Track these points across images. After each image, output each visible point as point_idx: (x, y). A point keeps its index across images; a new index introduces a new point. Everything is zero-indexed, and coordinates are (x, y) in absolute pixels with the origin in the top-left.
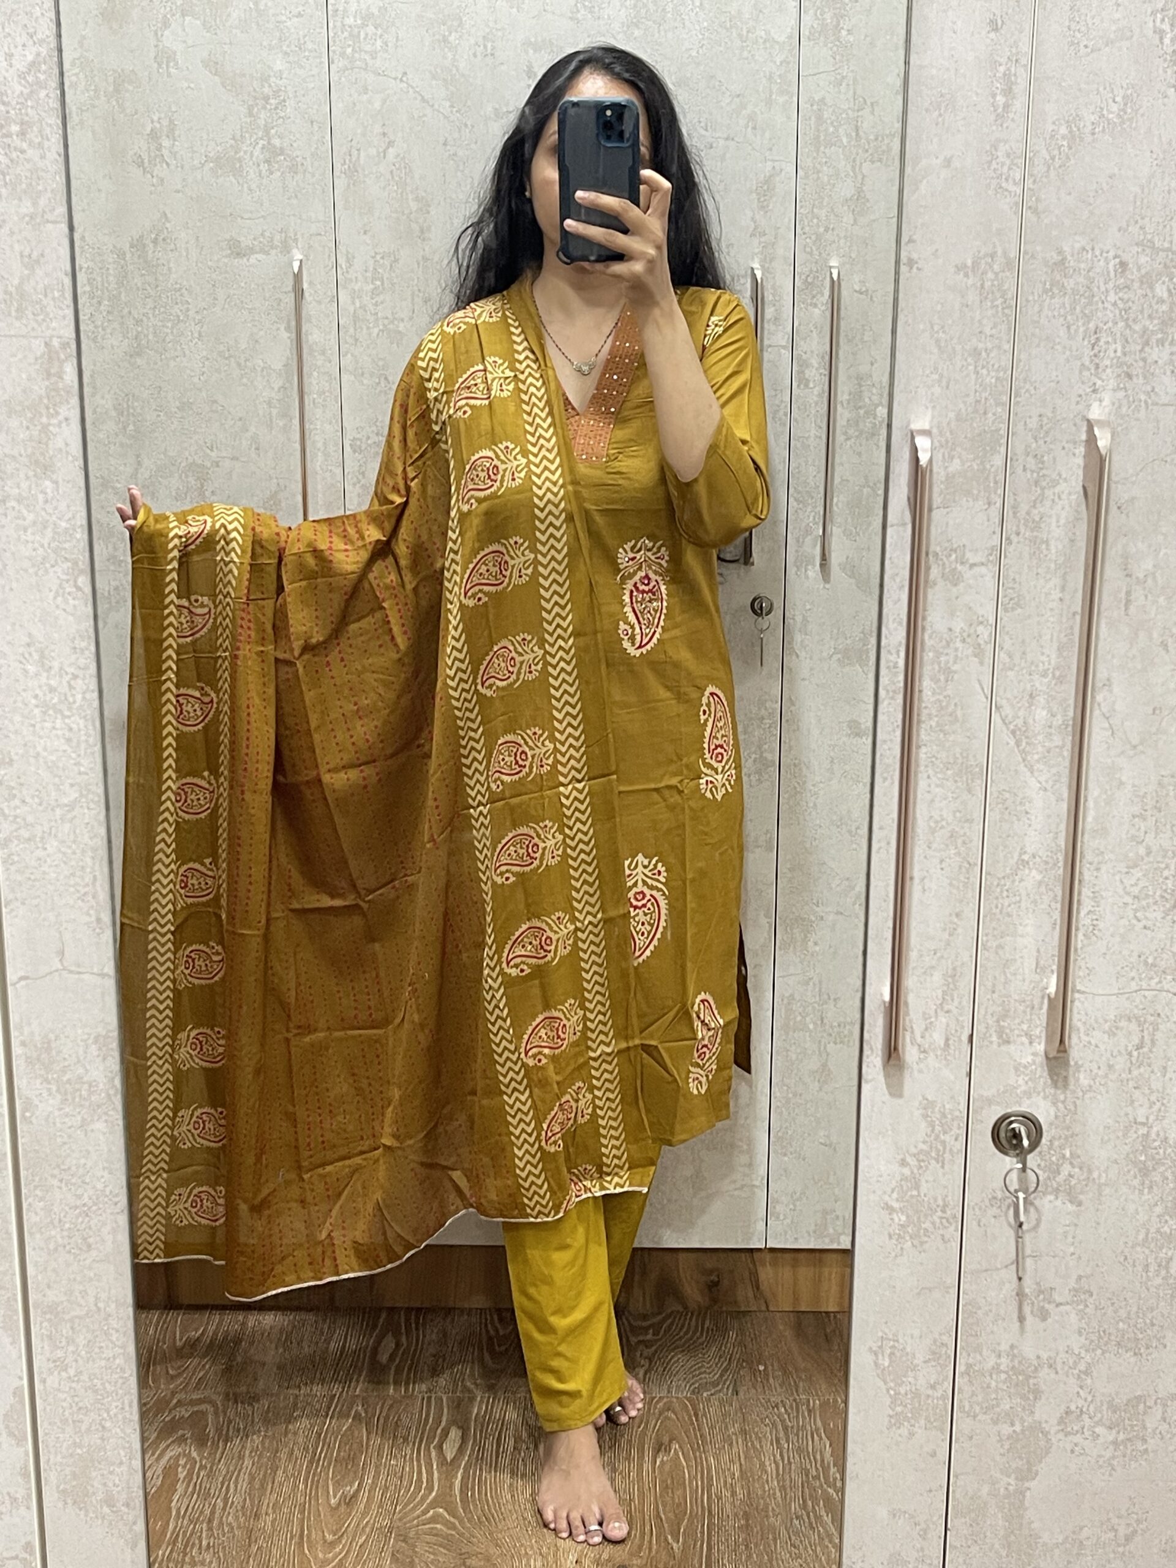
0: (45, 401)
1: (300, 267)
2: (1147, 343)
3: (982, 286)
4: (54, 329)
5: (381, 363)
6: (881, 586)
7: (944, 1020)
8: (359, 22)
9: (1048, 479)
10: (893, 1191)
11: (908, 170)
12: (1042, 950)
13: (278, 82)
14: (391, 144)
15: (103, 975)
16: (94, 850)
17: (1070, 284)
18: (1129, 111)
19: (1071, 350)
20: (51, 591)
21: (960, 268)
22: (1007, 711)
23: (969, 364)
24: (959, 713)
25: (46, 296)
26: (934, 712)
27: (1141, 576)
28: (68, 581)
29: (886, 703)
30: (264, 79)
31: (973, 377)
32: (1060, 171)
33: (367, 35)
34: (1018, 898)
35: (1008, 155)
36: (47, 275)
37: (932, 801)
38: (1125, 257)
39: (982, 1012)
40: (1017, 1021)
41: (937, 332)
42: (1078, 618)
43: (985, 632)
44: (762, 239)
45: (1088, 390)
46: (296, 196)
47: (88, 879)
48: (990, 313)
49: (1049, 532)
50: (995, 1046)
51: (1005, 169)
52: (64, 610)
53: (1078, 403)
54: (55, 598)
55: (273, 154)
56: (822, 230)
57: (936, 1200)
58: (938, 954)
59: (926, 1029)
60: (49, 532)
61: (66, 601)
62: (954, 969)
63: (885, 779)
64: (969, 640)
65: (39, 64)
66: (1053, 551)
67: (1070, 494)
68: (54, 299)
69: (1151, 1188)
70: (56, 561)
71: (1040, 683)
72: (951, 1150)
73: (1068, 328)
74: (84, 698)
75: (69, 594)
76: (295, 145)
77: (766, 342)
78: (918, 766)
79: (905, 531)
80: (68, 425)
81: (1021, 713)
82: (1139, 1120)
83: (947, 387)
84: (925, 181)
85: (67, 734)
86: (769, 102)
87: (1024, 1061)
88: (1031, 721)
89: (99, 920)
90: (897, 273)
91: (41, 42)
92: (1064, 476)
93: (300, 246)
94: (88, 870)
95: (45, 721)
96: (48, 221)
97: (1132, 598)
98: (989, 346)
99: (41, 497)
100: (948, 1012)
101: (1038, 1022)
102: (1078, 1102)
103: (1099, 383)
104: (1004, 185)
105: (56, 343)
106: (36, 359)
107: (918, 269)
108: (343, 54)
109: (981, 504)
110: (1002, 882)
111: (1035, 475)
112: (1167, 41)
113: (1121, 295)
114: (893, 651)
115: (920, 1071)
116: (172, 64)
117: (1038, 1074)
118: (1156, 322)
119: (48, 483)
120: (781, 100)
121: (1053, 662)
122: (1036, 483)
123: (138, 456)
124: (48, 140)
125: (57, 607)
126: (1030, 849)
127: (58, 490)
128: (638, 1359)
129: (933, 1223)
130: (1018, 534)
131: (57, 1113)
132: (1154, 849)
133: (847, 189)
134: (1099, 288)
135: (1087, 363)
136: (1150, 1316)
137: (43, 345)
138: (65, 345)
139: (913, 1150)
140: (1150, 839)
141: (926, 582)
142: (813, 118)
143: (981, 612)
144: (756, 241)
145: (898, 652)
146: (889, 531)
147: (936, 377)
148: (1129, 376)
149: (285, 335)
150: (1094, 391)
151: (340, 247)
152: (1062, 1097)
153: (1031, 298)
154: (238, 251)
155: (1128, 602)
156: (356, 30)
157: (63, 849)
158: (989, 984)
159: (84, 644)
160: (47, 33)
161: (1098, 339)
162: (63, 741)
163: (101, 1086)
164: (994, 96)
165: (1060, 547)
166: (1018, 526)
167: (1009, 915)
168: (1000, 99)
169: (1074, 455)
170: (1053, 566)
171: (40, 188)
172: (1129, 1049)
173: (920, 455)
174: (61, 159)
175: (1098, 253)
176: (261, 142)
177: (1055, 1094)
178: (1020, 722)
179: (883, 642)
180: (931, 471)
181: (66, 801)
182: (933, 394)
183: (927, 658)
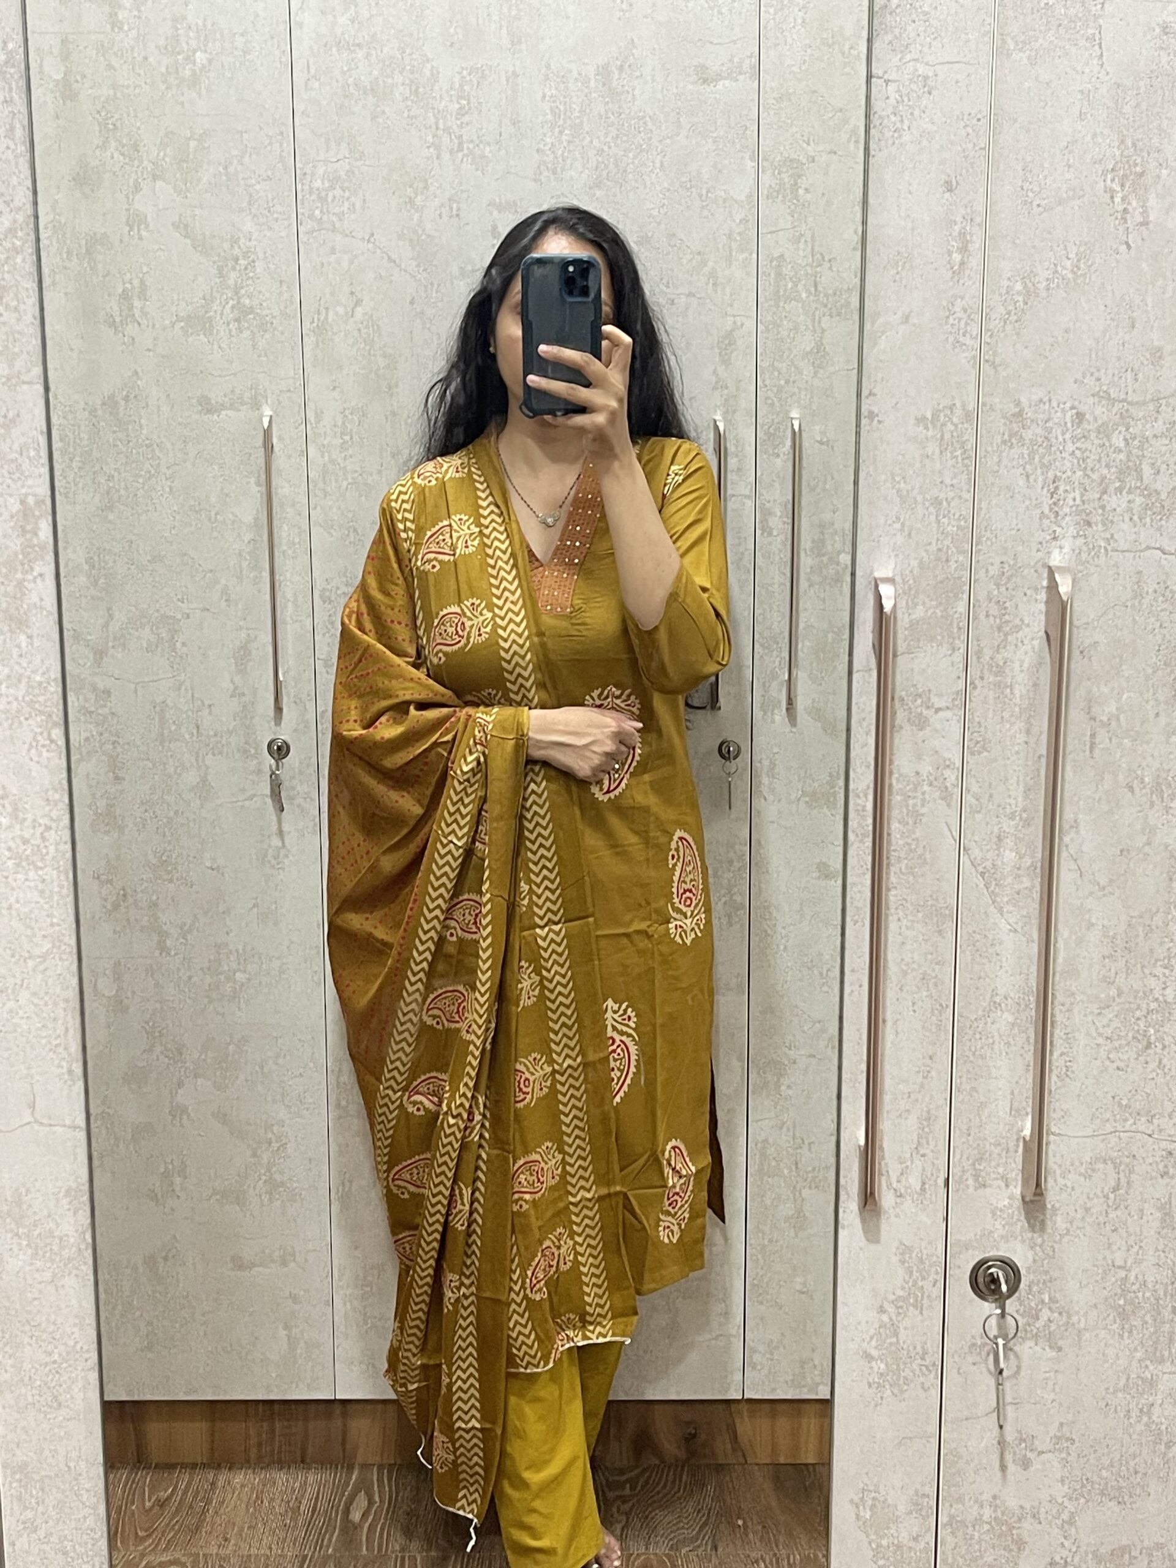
0: (20, 557)
1: (270, 422)
2: (1105, 492)
3: (942, 438)
4: (29, 487)
5: (350, 515)
6: (848, 730)
7: (918, 1162)
8: (327, 185)
9: (1011, 625)
10: (872, 1338)
11: (867, 327)
12: (1016, 1092)
13: (248, 243)
14: (359, 302)
15: (75, 1127)
16: (67, 1001)
17: (1028, 434)
18: (1082, 266)
19: (1030, 499)
20: (24, 743)
21: (920, 420)
22: (976, 853)
23: (930, 514)
24: (928, 855)
25: (21, 454)
26: (903, 855)
27: (1105, 719)
28: (41, 733)
29: (855, 846)
30: (235, 241)
31: (935, 525)
32: (1017, 325)
33: (334, 197)
34: (991, 1041)
35: (965, 311)
36: (23, 434)
37: (903, 943)
38: (1083, 408)
39: (958, 1156)
40: (993, 1164)
41: (899, 482)
42: (1044, 760)
43: (952, 776)
44: (726, 392)
45: (1048, 538)
46: (266, 355)
47: (60, 1030)
48: (950, 463)
49: (1013, 677)
50: (971, 1190)
51: (962, 325)
52: (38, 762)
53: (1038, 550)
54: (29, 750)
55: (243, 313)
56: (782, 382)
57: (915, 1348)
58: (912, 1095)
59: (902, 1174)
60: (23, 687)
61: (40, 755)
62: (928, 1112)
63: (856, 922)
64: (935, 783)
65: (16, 229)
66: (1018, 696)
67: (1032, 639)
68: (29, 458)
69: (1130, 1332)
70: (30, 713)
71: (1008, 826)
72: (929, 1296)
73: (1028, 476)
74: (57, 850)
75: (43, 746)
76: (265, 304)
77: (729, 492)
78: (888, 908)
79: (870, 676)
80: (43, 580)
81: (990, 855)
82: (1119, 1263)
83: (910, 534)
84: (883, 337)
85: (40, 886)
86: (729, 260)
87: (1000, 1205)
88: (999, 863)
89: (70, 1072)
90: (858, 425)
91: (20, 209)
92: (1026, 622)
93: (269, 401)
94: (60, 1022)
95: (17, 873)
96: (24, 382)
97: (1097, 741)
98: (951, 494)
99: (15, 652)
100: (923, 1155)
101: (1013, 1165)
102: (1056, 1246)
103: (1058, 530)
104: (961, 339)
105: (31, 500)
106: (12, 517)
107: (879, 422)
108: (311, 217)
109: (945, 650)
110: (976, 1024)
111: (998, 621)
112: (1117, 200)
113: (1078, 445)
114: (861, 795)
115: (897, 1216)
116: (142, 227)
117: (1015, 1217)
118: (1113, 470)
119: (23, 638)
120: (742, 257)
121: (1019, 804)
122: (999, 629)
123: (109, 609)
124: (24, 303)
125: (31, 760)
126: (1002, 991)
127: (32, 644)
128: (616, 1515)
129: (913, 1371)
130: (982, 678)
131: (27, 1268)
132: (1126, 990)
133: (806, 342)
134: (1056, 438)
135: (1047, 511)
136: (1132, 1463)
137: (18, 503)
138: (39, 503)
139: (892, 1297)
140: (1120, 980)
141: (893, 726)
142: (773, 275)
143: (947, 755)
144: (717, 393)
145: (866, 796)
146: (855, 676)
147: (898, 526)
148: (1089, 524)
149: (255, 489)
150: (1055, 538)
151: (310, 404)
152: (1039, 1241)
153: (990, 449)
154: (208, 407)
155: (1093, 746)
156: (323, 194)
157: (36, 1001)
158: (964, 1128)
159: (57, 796)
160: (24, 200)
161: (1057, 488)
162: (36, 893)
163: (72, 1240)
164: (950, 253)
165: (1024, 692)
166: (982, 671)
167: (983, 1057)
168: (957, 257)
169: (1036, 600)
170: (1017, 709)
171: (16, 350)
172: (1106, 1190)
173: (884, 601)
174: (38, 322)
175: (1054, 404)
176: (231, 302)
177: (1032, 1238)
178: (988, 864)
179: (852, 786)
180: (895, 618)
181: (37, 951)
182: (895, 543)
183: (896, 800)
